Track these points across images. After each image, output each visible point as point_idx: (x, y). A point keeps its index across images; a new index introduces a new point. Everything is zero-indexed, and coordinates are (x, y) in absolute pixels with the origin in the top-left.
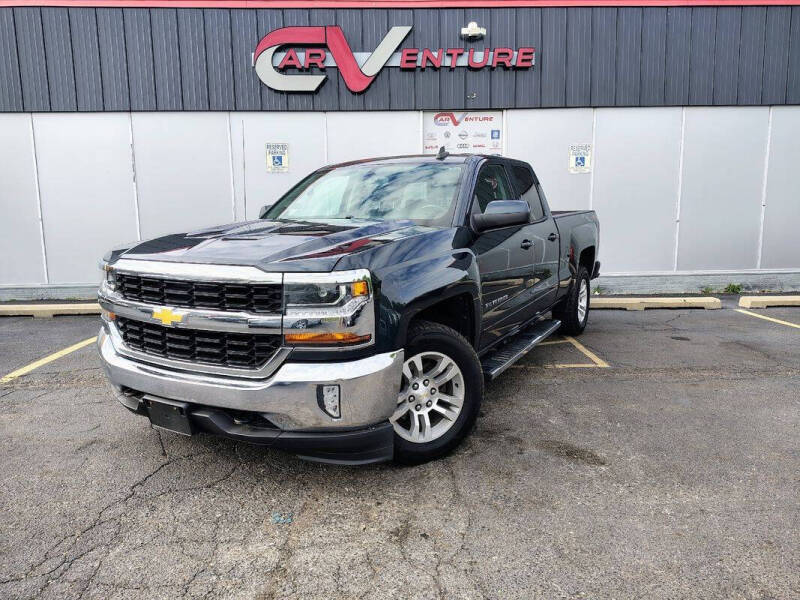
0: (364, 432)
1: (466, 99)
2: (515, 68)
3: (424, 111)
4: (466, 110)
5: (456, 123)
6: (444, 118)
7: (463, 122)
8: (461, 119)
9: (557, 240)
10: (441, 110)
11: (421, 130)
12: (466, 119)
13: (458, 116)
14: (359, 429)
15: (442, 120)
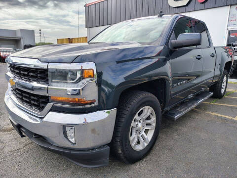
0: (91, 152)
9: (215, 57)
14: (88, 150)
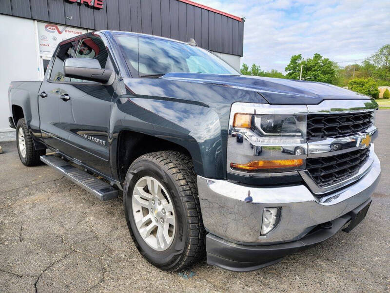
1: (66, 19)
2: (93, 7)
3: (38, 21)
4: (66, 25)
5: (60, 33)
6: (52, 28)
7: (64, 32)
8: (63, 30)
10: (49, 22)
11: (37, 32)
12: (66, 31)
13: (61, 28)
15: (50, 28)
